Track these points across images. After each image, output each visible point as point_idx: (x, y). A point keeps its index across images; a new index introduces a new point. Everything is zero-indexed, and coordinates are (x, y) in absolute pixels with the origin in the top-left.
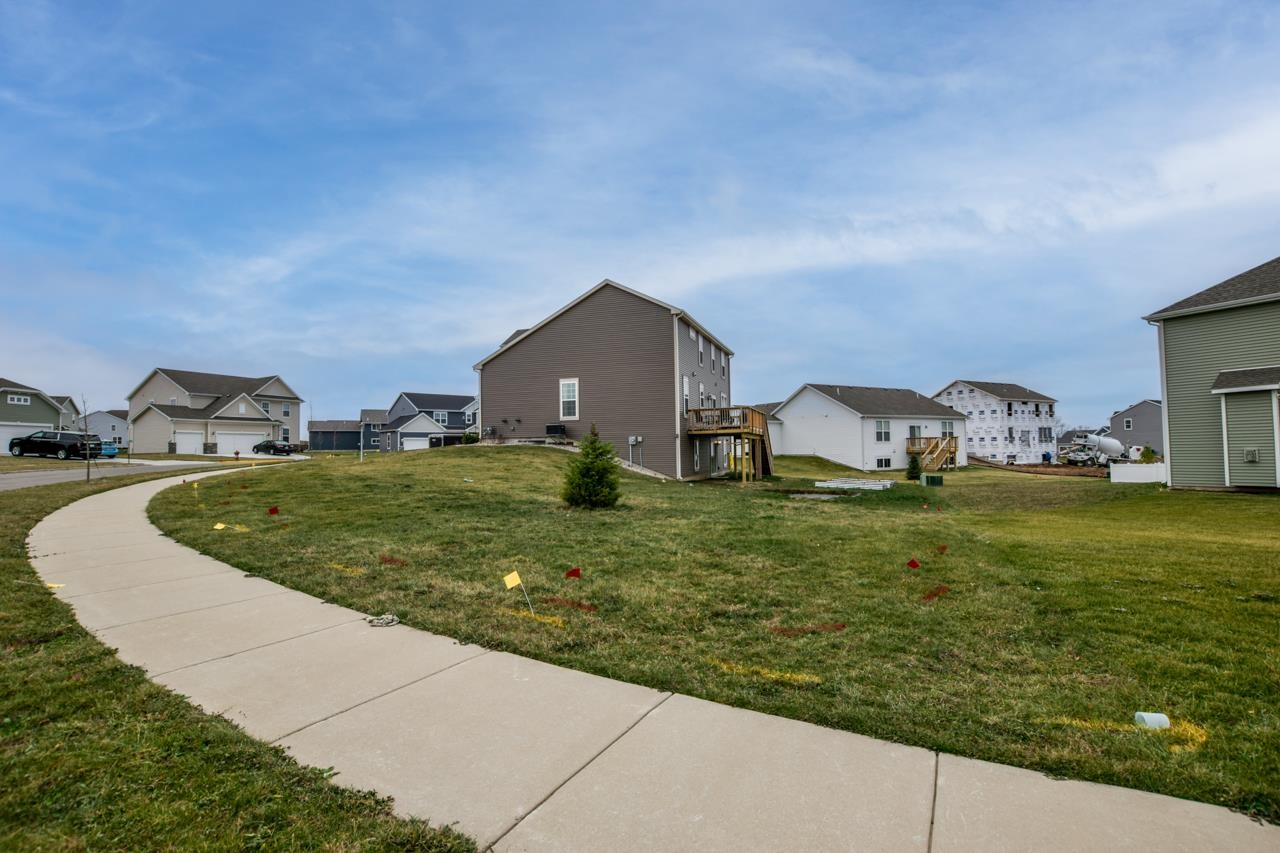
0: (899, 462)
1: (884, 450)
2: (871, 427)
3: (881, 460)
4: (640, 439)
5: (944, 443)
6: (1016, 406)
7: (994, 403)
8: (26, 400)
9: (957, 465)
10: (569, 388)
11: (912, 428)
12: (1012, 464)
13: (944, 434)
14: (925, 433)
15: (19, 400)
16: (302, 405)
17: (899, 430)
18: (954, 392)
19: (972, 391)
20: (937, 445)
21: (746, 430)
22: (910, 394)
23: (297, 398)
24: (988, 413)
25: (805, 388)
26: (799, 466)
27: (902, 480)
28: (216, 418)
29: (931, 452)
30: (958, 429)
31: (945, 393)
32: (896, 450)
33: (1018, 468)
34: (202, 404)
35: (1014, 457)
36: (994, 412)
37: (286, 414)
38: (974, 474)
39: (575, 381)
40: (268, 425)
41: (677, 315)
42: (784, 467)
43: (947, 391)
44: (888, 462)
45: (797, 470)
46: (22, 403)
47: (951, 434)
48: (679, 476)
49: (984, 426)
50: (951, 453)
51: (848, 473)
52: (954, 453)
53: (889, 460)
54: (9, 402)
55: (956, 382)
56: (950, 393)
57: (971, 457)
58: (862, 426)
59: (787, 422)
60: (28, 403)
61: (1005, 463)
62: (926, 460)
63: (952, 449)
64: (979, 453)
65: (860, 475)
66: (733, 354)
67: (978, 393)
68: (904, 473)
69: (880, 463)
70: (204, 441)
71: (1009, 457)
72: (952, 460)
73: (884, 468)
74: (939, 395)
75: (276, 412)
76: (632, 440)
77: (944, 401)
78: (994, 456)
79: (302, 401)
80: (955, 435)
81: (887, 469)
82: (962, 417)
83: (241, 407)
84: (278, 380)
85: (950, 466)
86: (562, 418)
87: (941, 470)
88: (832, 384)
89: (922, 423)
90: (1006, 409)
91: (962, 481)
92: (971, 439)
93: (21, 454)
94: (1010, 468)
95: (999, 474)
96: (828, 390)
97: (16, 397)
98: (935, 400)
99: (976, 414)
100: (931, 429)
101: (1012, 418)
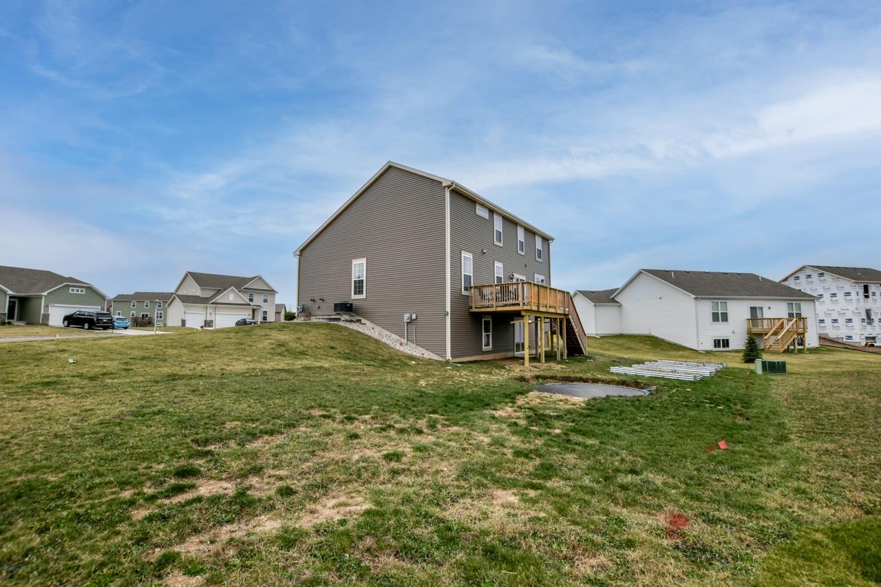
0: (738, 342)
1: (721, 331)
2: (706, 308)
3: (719, 341)
4: (414, 317)
5: (791, 323)
6: (872, 289)
7: (847, 285)
8: (82, 291)
9: (807, 346)
10: (359, 268)
11: (753, 310)
12: (872, 345)
13: (791, 315)
14: (767, 314)
15: (78, 291)
16: (276, 295)
17: (739, 311)
18: (802, 276)
19: (822, 275)
20: (782, 326)
21: (525, 308)
22: (753, 277)
23: (273, 291)
24: (840, 295)
25: (641, 272)
26: (632, 345)
27: (736, 363)
28: (213, 303)
29: (775, 333)
30: (806, 310)
31: (792, 278)
32: (736, 330)
33: (877, 350)
34: (208, 294)
35: (874, 338)
36: (848, 294)
37: (265, 301)
38: (828, 357)
39: (364, 261)
40: (248, 309)
41: (449, 187)
42: (618, 345)
43: (795, 275)
44: (726, 343)
45: (629, 348)
46: (80, 292)
47: (799, 315)
48: (449, 356)
49: (838, 308)
50: (798, 334)
51: (680, 353)
52: (804, 334)
53: (727, 340)
54: (70, 292)
55: (804, 267)
56: (797, 278)
57: (822, 338)
58: (696, 306)
59: (624, 305)
60: (84, 293)
61: (863, 344)
62: (769, 342)
63: (800, 331)
64: (832, 333)
65: (692, 355)
66: (552, 239)
67: (828, 277)
68: (741, 354)
69: (717, 343)
70: (205, 319)
71: (867, 338)
72: (802, 343)
73: (721, 349)
74: (786, 279)
75: (258, 300)
76: (406, 316)
77: (791, 284)
78: (850, 337)
79: (277, 292)
80: (803, 316)
81: (726, 349)
82: (811, 299)
83: (231, 296)
84: (260, 278)
85: (798, 347)
86: (354, 297)
87: (787, 351)
88: (667, 269)
89: (764, 305)
90: (861, 291)
91: (813, 366)
92: (822, 321)
93: (68, 326)
94: (871, 349)
95: (861, 357)
96: (663, 275)
97: (75, 289)
98: (782, 283)
99: (827, 297)
100: (776, 310)
101: (870, 300)
